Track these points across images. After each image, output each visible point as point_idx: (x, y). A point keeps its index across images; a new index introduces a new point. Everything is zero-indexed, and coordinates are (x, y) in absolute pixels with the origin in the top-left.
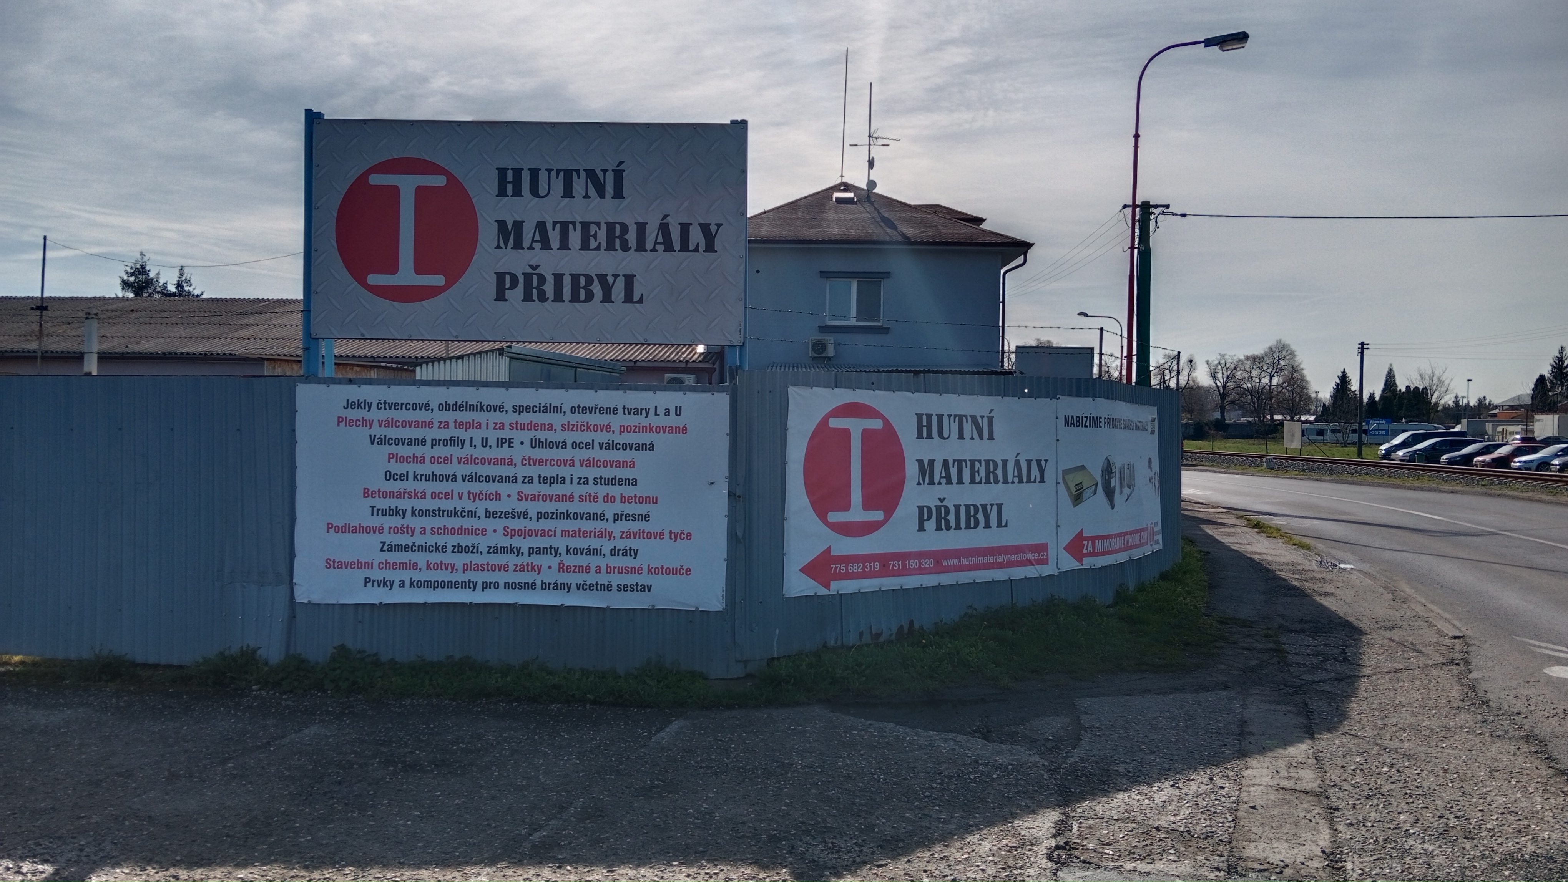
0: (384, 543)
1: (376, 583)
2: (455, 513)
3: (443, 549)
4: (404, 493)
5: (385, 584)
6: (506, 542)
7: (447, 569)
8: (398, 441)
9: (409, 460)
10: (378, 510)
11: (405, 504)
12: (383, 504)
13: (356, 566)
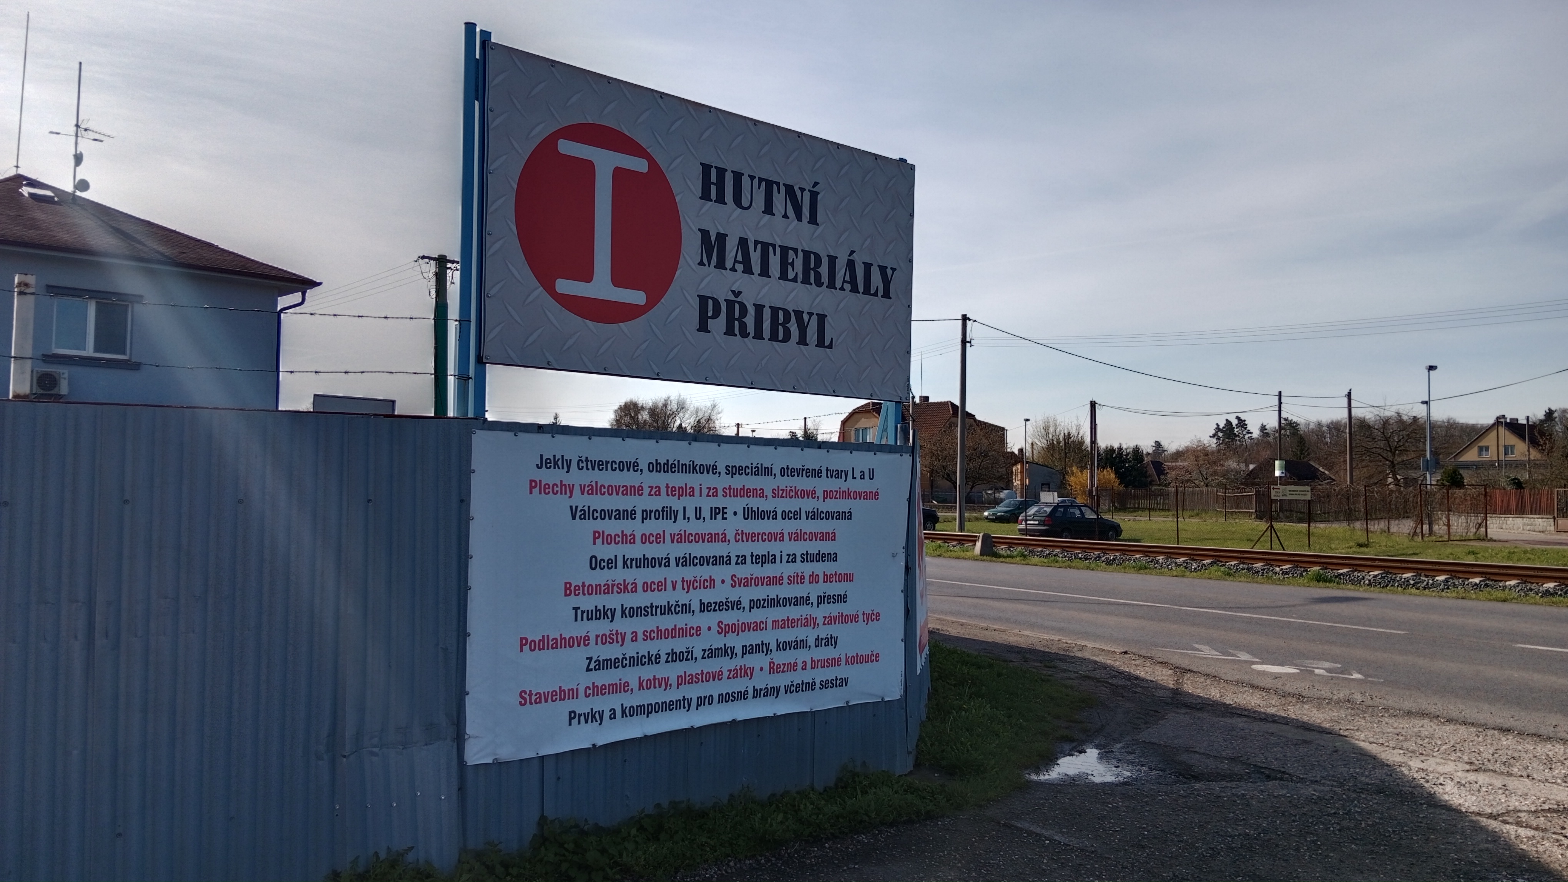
0: (590, 659)
1: (582, 718)
2: (667, 610)
3: (656, 659)
4: (613, 585)
5: (593, 717)
6: (718, 642)
7: (660, 686)
8: (605, 514)
9: (617, 539)
10: (583, 612)
11: (613, 601)
12: (588, 603)
13: (558, 697)
